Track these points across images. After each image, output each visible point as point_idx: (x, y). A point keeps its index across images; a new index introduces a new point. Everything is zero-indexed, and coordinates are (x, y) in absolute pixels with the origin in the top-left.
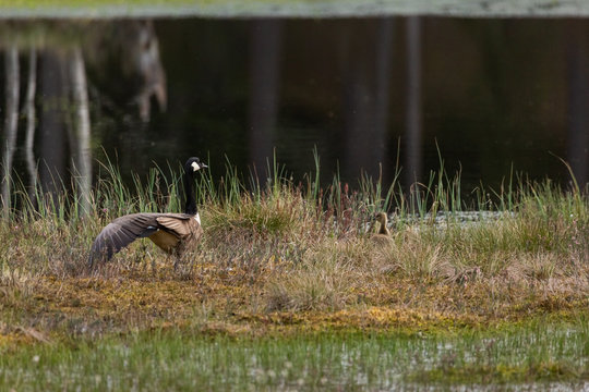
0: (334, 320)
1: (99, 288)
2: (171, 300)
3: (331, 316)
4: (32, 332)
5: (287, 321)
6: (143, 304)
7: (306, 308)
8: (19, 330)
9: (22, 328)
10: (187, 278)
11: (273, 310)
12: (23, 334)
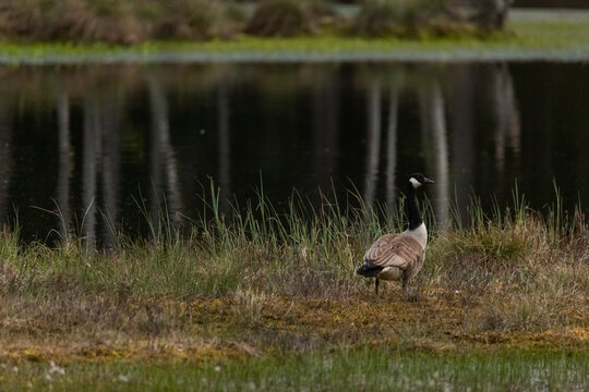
0: (537, 340)
1: (328, 307)
2: (394, 319)
3: (536, 335)
4: (246, 347)
5: (493, 340)
6: (366, 323)
7: (516, 328)
8: (233, 345)
9: (235, 343)
10: (413, 299)
11: (485, 330)
12: (236, 349)
